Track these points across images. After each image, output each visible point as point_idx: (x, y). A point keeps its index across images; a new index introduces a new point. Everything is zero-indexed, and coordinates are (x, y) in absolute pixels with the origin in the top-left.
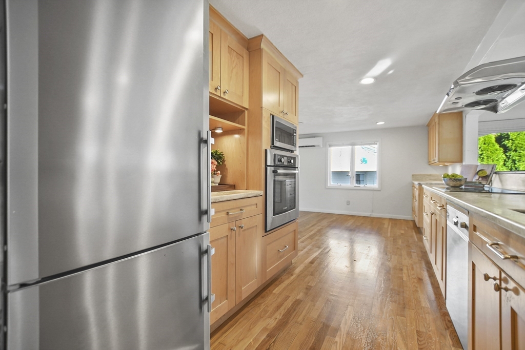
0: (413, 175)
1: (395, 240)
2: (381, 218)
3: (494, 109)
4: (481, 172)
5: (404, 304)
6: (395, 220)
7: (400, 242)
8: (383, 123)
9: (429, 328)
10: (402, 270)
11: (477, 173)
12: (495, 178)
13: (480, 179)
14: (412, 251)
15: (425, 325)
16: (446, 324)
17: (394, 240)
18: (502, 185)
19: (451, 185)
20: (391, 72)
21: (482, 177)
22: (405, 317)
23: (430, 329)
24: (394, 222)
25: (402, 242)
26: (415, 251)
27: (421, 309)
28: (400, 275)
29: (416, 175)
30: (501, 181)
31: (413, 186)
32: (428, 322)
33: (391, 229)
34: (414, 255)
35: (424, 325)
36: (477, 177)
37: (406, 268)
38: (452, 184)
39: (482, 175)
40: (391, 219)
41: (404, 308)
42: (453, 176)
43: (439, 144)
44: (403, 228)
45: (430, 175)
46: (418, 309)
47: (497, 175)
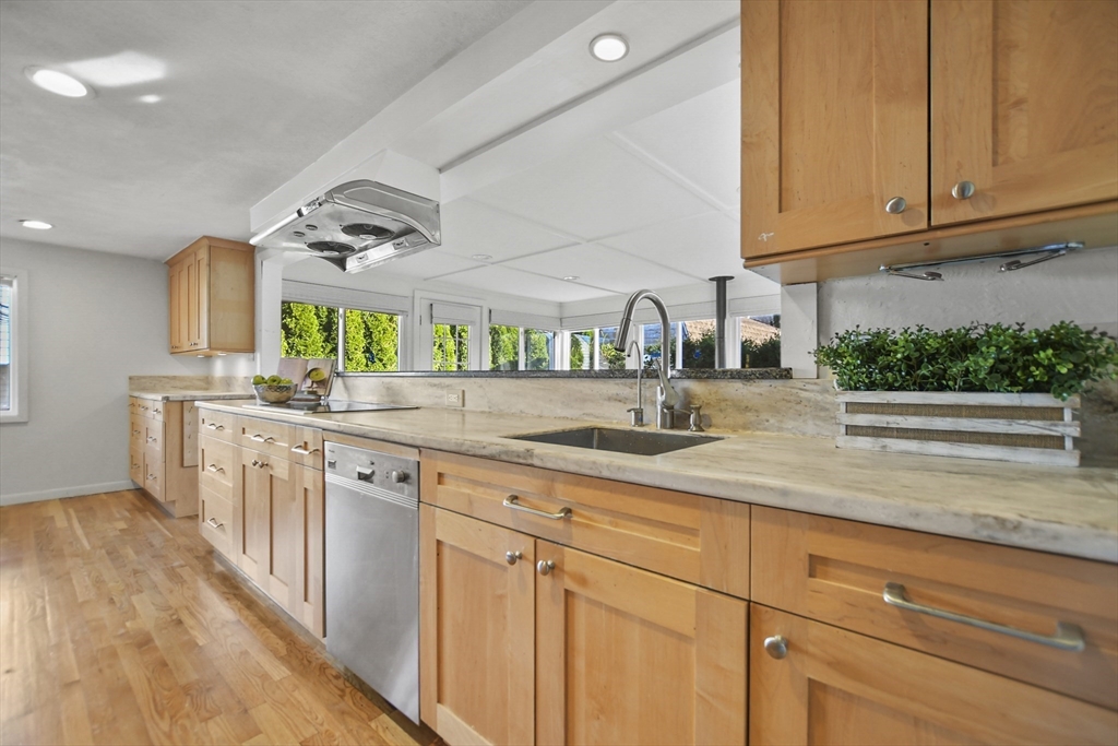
0: (130, 378)
1: (113, 554)
2: (31, 504)
3: (341, 263)
4: (314, 373)
5: (239, 702)
6: (81, 498)
7: (130, 552)
8: (49, 226)
9: (317, 718)
10: (180, 622)
11: (308, 375)
12: (338, 384)
13: (315, 385)
14: (176, 564)
15: (308, 718)
16: (336, 687)
17: (109, 553)
18: (350, 395)
19: (273, 399)
20: (151, 99)
21: (317, 382)
22: (260, 732)
23: (320, 717)
24: (81, 504)
25: (137, 553)
26: (182, 562)
27: (279, 688)
28: (186, 638)
29: (139, 378)
30: (346, 387)
31: (133, 405)
32: (307, 708)
33: (83, 527)
34: (186, 573)
35: (306, 719)
36: (309, 382)
37: (186, 612)
38: (274, 395)
39: (318, 379)
40: (66, 501)
41: (246, 711)
42: (274, 381)
43: (209, 311)
44: (118, 516)
45: (174, 378)
46: (274, 692)
47: (340, 379)
